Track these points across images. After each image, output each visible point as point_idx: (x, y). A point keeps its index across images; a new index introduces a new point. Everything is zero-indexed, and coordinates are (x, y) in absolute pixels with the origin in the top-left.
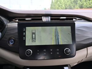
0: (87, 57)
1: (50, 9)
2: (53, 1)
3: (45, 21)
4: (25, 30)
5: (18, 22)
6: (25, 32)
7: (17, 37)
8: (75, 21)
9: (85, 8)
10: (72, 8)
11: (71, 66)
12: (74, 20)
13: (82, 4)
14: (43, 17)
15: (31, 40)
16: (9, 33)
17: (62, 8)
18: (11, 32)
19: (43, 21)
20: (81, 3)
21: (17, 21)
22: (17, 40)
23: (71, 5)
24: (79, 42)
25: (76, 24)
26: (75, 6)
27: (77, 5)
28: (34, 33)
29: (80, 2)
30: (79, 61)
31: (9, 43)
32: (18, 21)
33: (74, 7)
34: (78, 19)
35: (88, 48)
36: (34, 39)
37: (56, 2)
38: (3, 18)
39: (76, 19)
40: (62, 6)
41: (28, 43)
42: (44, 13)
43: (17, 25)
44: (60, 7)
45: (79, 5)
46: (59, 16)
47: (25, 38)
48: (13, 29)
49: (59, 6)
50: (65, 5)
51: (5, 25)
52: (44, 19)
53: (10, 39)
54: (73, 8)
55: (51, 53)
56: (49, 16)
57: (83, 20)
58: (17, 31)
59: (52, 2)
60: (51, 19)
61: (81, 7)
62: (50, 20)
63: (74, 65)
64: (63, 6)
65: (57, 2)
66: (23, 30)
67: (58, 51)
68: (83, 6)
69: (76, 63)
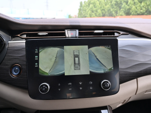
0: (137, 93)
1: (77, 16)
3: (70, 36)
4: (38, 51)
5: (26, 39)
6: (38, 55)
7: (25, 63)
8: (117, 37)
9: (133, 15)
10: (112, 14)
11: (113, 109)
12: (116, 34)
13: (130, 9)
14: (66, 31)
16: (12, 56)
17: (97, 14)
18: (14, 55)
19: (67, 36)
20: (128, 7)
21: (25, 36)
22: (24, 67)
23: (112, 10)
24: (125, 70)
25: (119, 41)
26: (118, 12)
27: (121, 9)
29: (126, 6)
30: (125, 100)
31: (11, 73)
32: (27, 36)
33: (116, 12)
34: (122, 33)
35: (138, 79)
37: (87, 4)
39: (120, 33)
40: (97, 11)
42: (69, 24)
43: (24, 44)
44: (93, 14)
45: (124, 9)
47: (38, 65)
48: (18, 50)
49: (93, 12)
50: (102, 10)
52: (69, 34)
53: (13, 66)
54: (115, 15)
55: (81, 88)
56: (77, 29)
57: (130, 35)
58: (24, 53)
60: (80, 34)
61: (128, 13)
62: (77, 35)
63: (118, 106)
64: (99, 11)
66: (35, 51)
67: (91, 85)
68: (131, 11)
69: (120, 103)
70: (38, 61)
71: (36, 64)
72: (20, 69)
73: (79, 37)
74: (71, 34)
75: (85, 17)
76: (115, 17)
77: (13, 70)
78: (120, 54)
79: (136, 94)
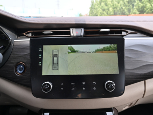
0: (145, 96)
1: (88, 14)
2: (95, 2)
3: (75, 34)
4: (42, 49)
5: (31, 37)
6: (42, 53)
7: (29, 61)
8: (125, 36)
10: (125, 13)
11: (119, 112)
12: (124, 33)
13: (143, 7)
15: (51, 67)
16: (16, 54)
17: (109, 12)
18: (19, 53)
19: (72, 35)
20: (142, 5)
21: (30, 35)
22: (28, 65)
23: (124, 8)
24: (131, 71)
25: (125, 41)
26: (132, 10)
27: (134, 7)
28: (56, 56)
29: (140, 3)
30: (132, 103)
31: (16, 71)
32: (32, 35)
33: (129, 11)
34: (130, 31)
35: (147, 81)
36: (55, 65)
38: (7, 31)
39: (127, 32)
40: (109, 10)
41: (47, 71)
43: (29, 42)
44: (104, 12)
45: (137, 7)
46: (99, 26)
47: (42, 63)
48: (22, 48)
49: (104, 10)
50: (114, 8)
51: (11, 43)
52: (74, 33)
53: (18, 64)
54: (127, 13)
55: (84, 89)
56: (82, 28)
57: (139, 34)
58: (28, 51)
59: (92, 3)
60: (85, 33)
62: (82, 34)
63: (124, 109)
64: (111, 9)
65: (100, 3)
66: (39, 49)
67: (94, 86)
68: (145, 9)
69: (126, 106)
70: (41, 60)
71: (40, 62)
72: (25, 67)
73: (84, 36)
74: (76, 33)
75: (97, 16)
76: (128, 15)
77: (18, 68)
78: (126, 54)
79: (143, 97)
